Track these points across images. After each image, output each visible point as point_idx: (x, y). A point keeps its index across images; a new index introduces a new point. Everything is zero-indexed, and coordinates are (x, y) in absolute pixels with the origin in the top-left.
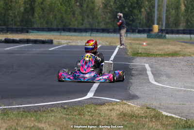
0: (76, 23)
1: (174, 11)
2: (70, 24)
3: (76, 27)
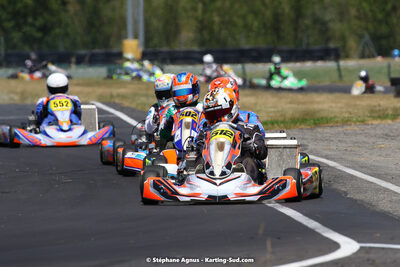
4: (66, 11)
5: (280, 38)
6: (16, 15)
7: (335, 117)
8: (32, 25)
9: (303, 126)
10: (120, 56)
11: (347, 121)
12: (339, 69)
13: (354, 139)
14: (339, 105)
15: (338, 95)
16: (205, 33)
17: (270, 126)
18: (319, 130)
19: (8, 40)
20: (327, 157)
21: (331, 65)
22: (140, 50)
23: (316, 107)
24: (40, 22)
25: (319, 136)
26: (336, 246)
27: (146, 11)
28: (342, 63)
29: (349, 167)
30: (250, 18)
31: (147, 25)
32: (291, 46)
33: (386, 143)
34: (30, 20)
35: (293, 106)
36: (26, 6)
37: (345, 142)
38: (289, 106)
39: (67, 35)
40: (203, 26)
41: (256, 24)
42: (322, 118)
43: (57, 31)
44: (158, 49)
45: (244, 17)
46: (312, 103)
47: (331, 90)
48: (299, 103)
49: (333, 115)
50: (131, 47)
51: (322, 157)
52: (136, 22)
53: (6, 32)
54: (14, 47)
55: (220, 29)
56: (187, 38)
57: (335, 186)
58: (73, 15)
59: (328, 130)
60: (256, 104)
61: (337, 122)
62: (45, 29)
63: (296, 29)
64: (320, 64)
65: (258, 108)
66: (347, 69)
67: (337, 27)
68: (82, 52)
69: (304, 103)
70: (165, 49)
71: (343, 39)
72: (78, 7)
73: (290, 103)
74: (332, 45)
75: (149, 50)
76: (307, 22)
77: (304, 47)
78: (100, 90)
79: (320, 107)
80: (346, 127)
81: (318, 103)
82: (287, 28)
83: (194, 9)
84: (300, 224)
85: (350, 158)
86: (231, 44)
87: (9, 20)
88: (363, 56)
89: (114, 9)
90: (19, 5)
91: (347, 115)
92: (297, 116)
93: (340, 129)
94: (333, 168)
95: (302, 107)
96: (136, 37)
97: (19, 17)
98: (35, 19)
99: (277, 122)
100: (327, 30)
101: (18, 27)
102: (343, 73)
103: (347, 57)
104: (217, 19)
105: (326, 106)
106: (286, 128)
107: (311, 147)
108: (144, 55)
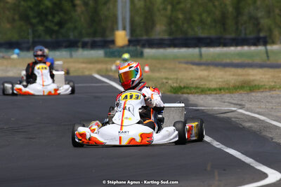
4: (75, 11)
5: (225, 29)
6: (40, 14)
7: (264, 85)
8: (52, 21)
9: (242, 91)
10: (113, 42)
11: (273, 88)
12: (267, 52)
13: (277, 100)
14: (267, 76)
16: (173, 26)
17: (219, 91)
18: (254, 94)
19: (34, 31)
20: (258, 113)
21: (261, 48)
22: (127, 38)
23: (252, 78)
24: (57, 19)
25: (253, 98)
26: (265, 176)
27: (131, 10)
28: (269, 47)
29: (274, 120)
30: (204, 16)
32: (233, 36)
34: (50, 17)
35: (235, 77)
36: (47, 8)
37: (272, 103)
38: (232, 77)
39: (75, 28)
40: (172, 21)
41: (209, 20)
42: (255, 85)
43: (70, 25)
44: (140, 38)
45: (200, 15)
46: (248, 75)
47: (261, 66)
48: (239, 75)
49: (262, 84)
50: (121, 37)
51: (255, 113)
52: (124, 19)
53: (33, 25)
54: (39, 36)
55: (183, 24)
56: (160, 30)
57: (264, 133)
58: (80, 14)
59: (259, 94)
60: (208, 76)
61: (266, 88)
62: (61, 24)
63: (237, 23)
64: (253, 48)
65: (210, 78)
66: (273, 52)
67: (265, 22)
68: (86, 39)
69: (242, 75)
70: (145, 37)
71: (270, 30)
72: (83, 8)
73: (233, 75)
74: (262, 35)
76: (245, 18)
77: (243, 36)
78: (99, 66)
80: (272, 92)
81: (253, 75)
82: (230, 22)
83: (165, 9)
84: (240, 160)
85: (275, 114)
86: (191, 34)
87: (35, 17)
89: (108, 9)
90: (42, 7)
91: (273, 84)
92: (238, 84)
93: (268, 94)
94: (263, 121)
95: (241, 78)
96: (124, 29)
97: (42, 15)
98: (54, 17)
99: (224, 89)
100: (258, 24)
101: (42, 22)
102: (270, 54)
103: (273, 43)
104: (180, 16)
105: (258, 77)
106: (230, 93)
107: (247, 105)
108: (130, 41)
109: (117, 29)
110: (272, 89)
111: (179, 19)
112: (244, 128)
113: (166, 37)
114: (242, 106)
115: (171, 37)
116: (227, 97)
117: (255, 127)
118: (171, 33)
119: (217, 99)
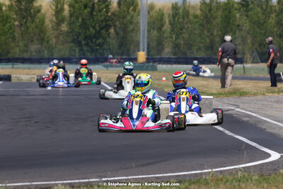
0: (17, 50)
1: (155, 32)
2: (8, 52)
3: (17, 56)
4: (109, 37)
7: (250, 92)
9: (235, 96)
10: (136, 59)
12: (244, 68)
13: (261, 103)
14: (249, 86)
15: (246, 81)
16: (176, 49)
17: (219, 96)
18: (243, 98)
20: (250, 111)
21: (240, 66)
22: (146, 57)
23: (239, 87)
25: (244, 101)
26: (269, 155)
27: (148, 37)
28: (245, 65)
29: (263, 117)
31: (148, 45)
33: (278, 106)
37: (258, 104)
39: (110, 49)
40: (176, 46)
42: (243, 92)
43: (105, 47)
46: (236, 84)
50: (142, 56)
56: (167, 51)
57: (259, 126)
58: (113, 41)
59: (247, 98)
60: (208, 84)
61: (251, 94)
62: (100, 45)
65: (210, 86)
70: (159, 57)
71: (244, 54)
75: (150, 57)
79: (241, 86)
80: (256, 97)
81: (239, 85)
83: (172, 38)
85: (262, 112)
88: (253, 63)
91: (255, 91)
92: (231, 91)
93: (253, 98)
94: (255, 117)
96: (144, 51)
99: (222, 94)
101: (87, 45)
102: (246, 70)
103: (246, 63)
104: (182, 42)
105: (243, 86)
106: (227, 96)
107: (241, 106)
108: (147, 59)
109: (139, 51)
110: (255, 94)
111: (181, 44)
112: (243, 122)
113: (172, 57)
114: (238, 107)
115: (176, 57)
116: (225, 100)
117: (251, 121)
118: (175, 54)
119: (219, 101)
